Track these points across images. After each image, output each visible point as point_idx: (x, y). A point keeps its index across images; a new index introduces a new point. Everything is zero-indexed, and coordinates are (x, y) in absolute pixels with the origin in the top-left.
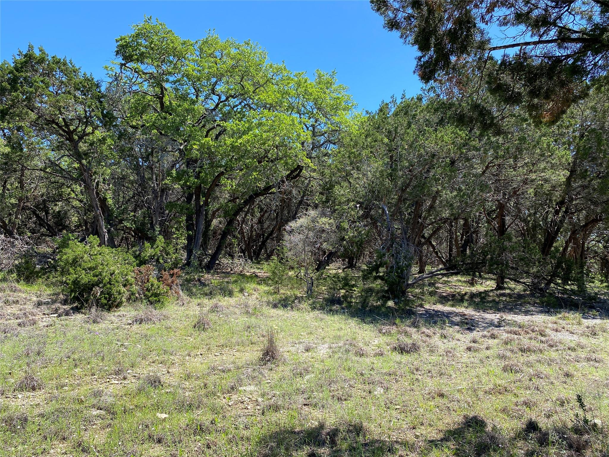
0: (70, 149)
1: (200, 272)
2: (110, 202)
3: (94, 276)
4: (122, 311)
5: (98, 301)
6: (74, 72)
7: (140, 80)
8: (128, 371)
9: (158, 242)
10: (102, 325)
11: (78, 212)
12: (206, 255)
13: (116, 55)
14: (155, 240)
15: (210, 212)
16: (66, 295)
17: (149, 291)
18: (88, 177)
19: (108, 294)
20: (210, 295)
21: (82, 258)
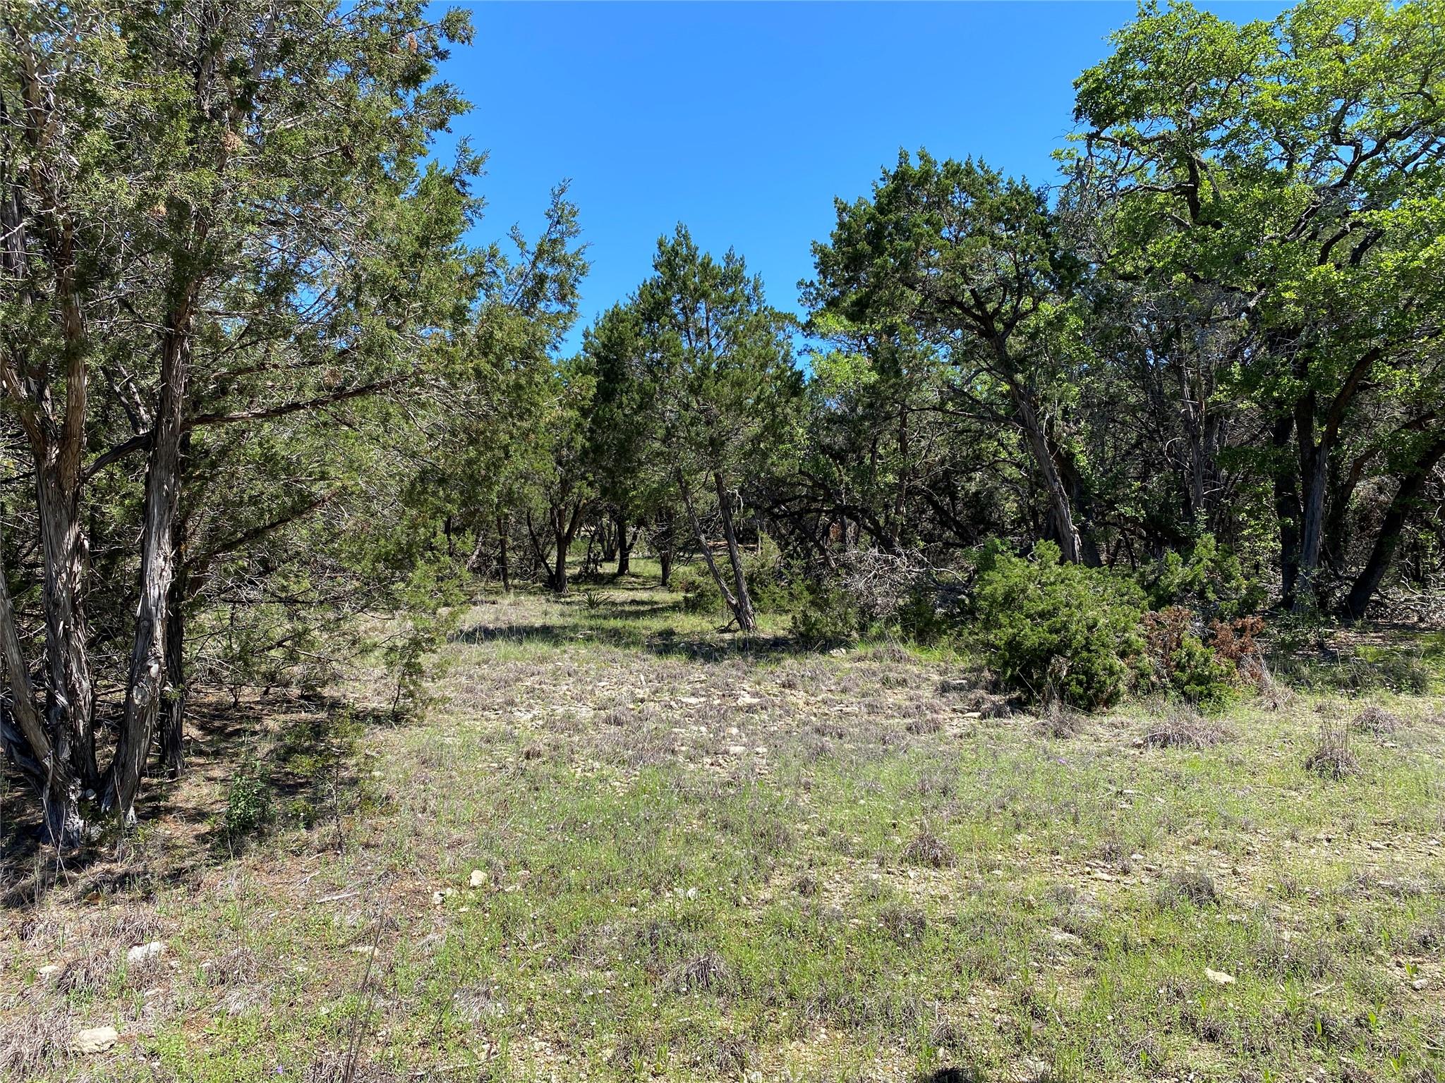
0: (988, 356)
1: (1321, 624)
2: (1083, 461)
3: (1050, 632)
4: (1120, 713)
5: (1063, 688)
6: (990, 183)
7: (1136, 161)
8: (1134, 856)
9: (1199, 549)
10: (1075, 744)
11: (1017, 490)
12: (1339, 578)
13: (1077, 118)
14: (1193, 545)
15: (1347, 462)
16: (995, 672)
17: (1183, 669)
18: (1030, 410)
19: (1085, 673)
20: (1354, 685)
21: (1023, 591)
